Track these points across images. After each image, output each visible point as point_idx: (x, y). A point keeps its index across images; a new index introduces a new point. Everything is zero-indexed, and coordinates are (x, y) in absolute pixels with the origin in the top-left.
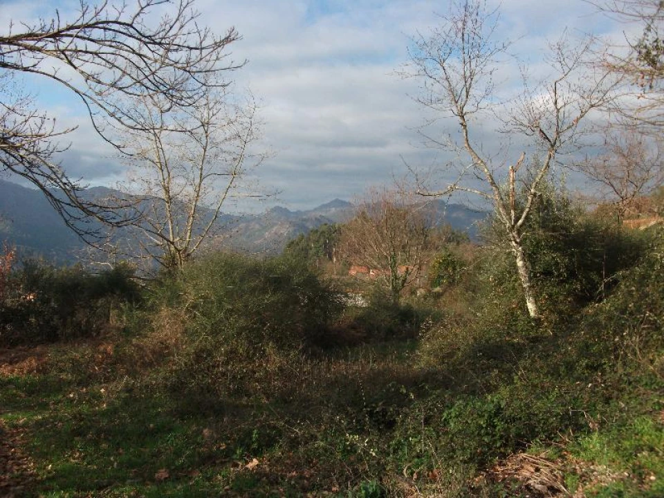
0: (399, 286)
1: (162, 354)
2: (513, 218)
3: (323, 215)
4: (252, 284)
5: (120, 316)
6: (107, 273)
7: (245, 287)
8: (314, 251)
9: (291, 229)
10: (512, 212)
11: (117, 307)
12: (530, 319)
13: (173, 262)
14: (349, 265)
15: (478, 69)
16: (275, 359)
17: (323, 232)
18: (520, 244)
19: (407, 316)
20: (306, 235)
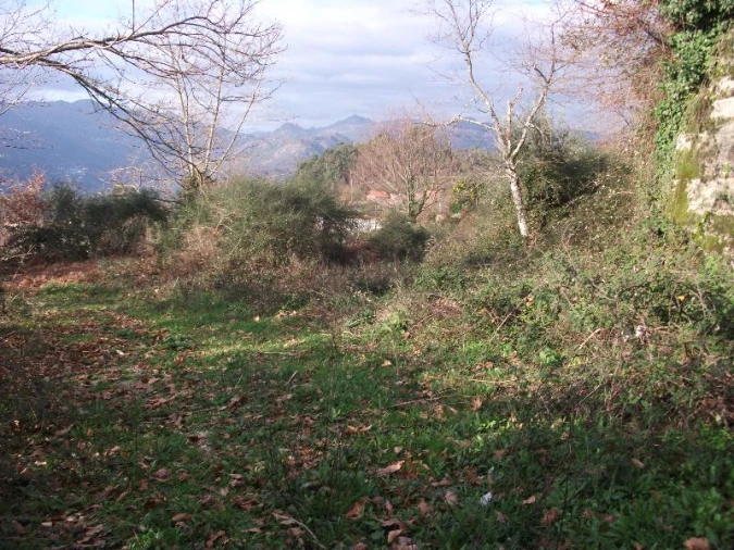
0: (416, 210)
1: (197, 265)
2: (509, 147)
3: (340, 133)
4: (276, 204)
5: (154, 233)
6: (135, 195)
7: (270, 207)
8: (328, 173)
9: (303, 149)
10: (509, 142)
11: (151, 224)
12: (521, 238)
13: (194, 184)
14: (367, 190)
15: (483, 9)
16: (297, 266)
17: (339, 152)
18: (514, 171)
19: (420, 238)
20: (320, 156)
